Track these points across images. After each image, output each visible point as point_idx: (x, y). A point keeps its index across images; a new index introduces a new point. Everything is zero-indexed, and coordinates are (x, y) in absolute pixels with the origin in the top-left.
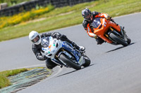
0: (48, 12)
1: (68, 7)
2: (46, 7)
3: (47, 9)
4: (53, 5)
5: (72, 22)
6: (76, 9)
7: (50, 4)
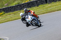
0: (2, 15)
1: (11, 12)
2: (1, 12)
3: (2, 13)
4: (4, 12)
5: (13, 19)
6: (14, 14)
7: (3, 11)
